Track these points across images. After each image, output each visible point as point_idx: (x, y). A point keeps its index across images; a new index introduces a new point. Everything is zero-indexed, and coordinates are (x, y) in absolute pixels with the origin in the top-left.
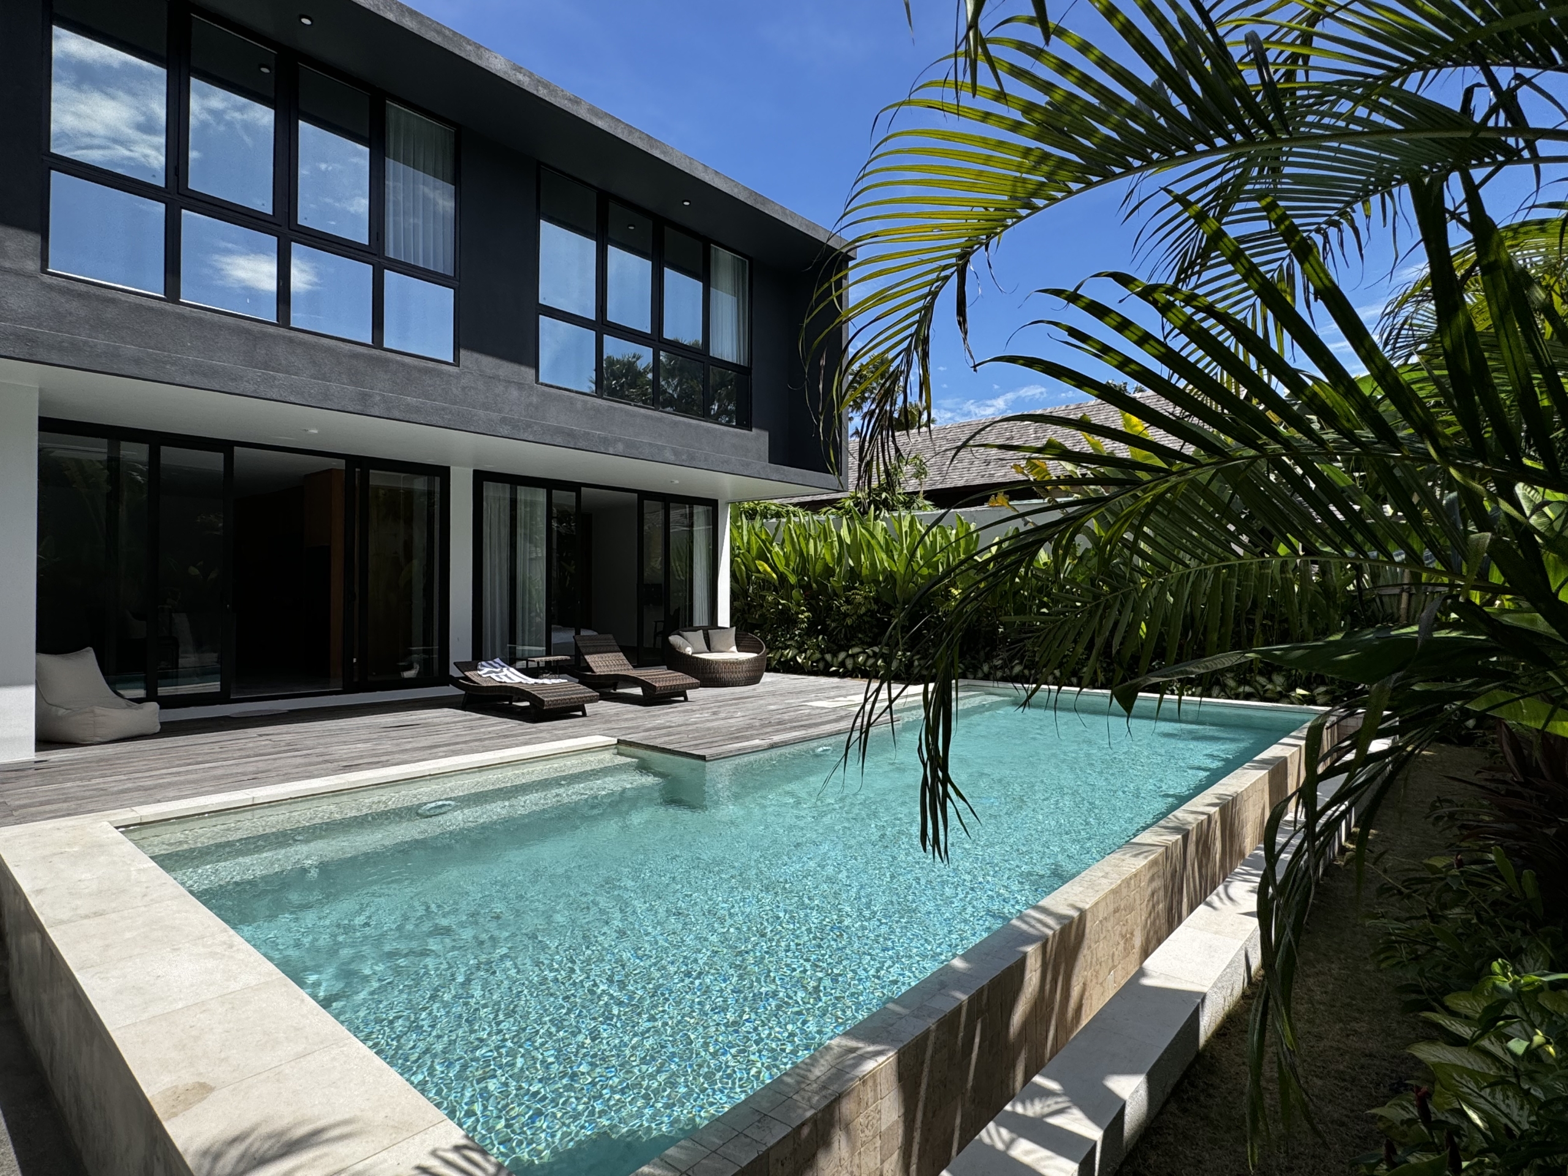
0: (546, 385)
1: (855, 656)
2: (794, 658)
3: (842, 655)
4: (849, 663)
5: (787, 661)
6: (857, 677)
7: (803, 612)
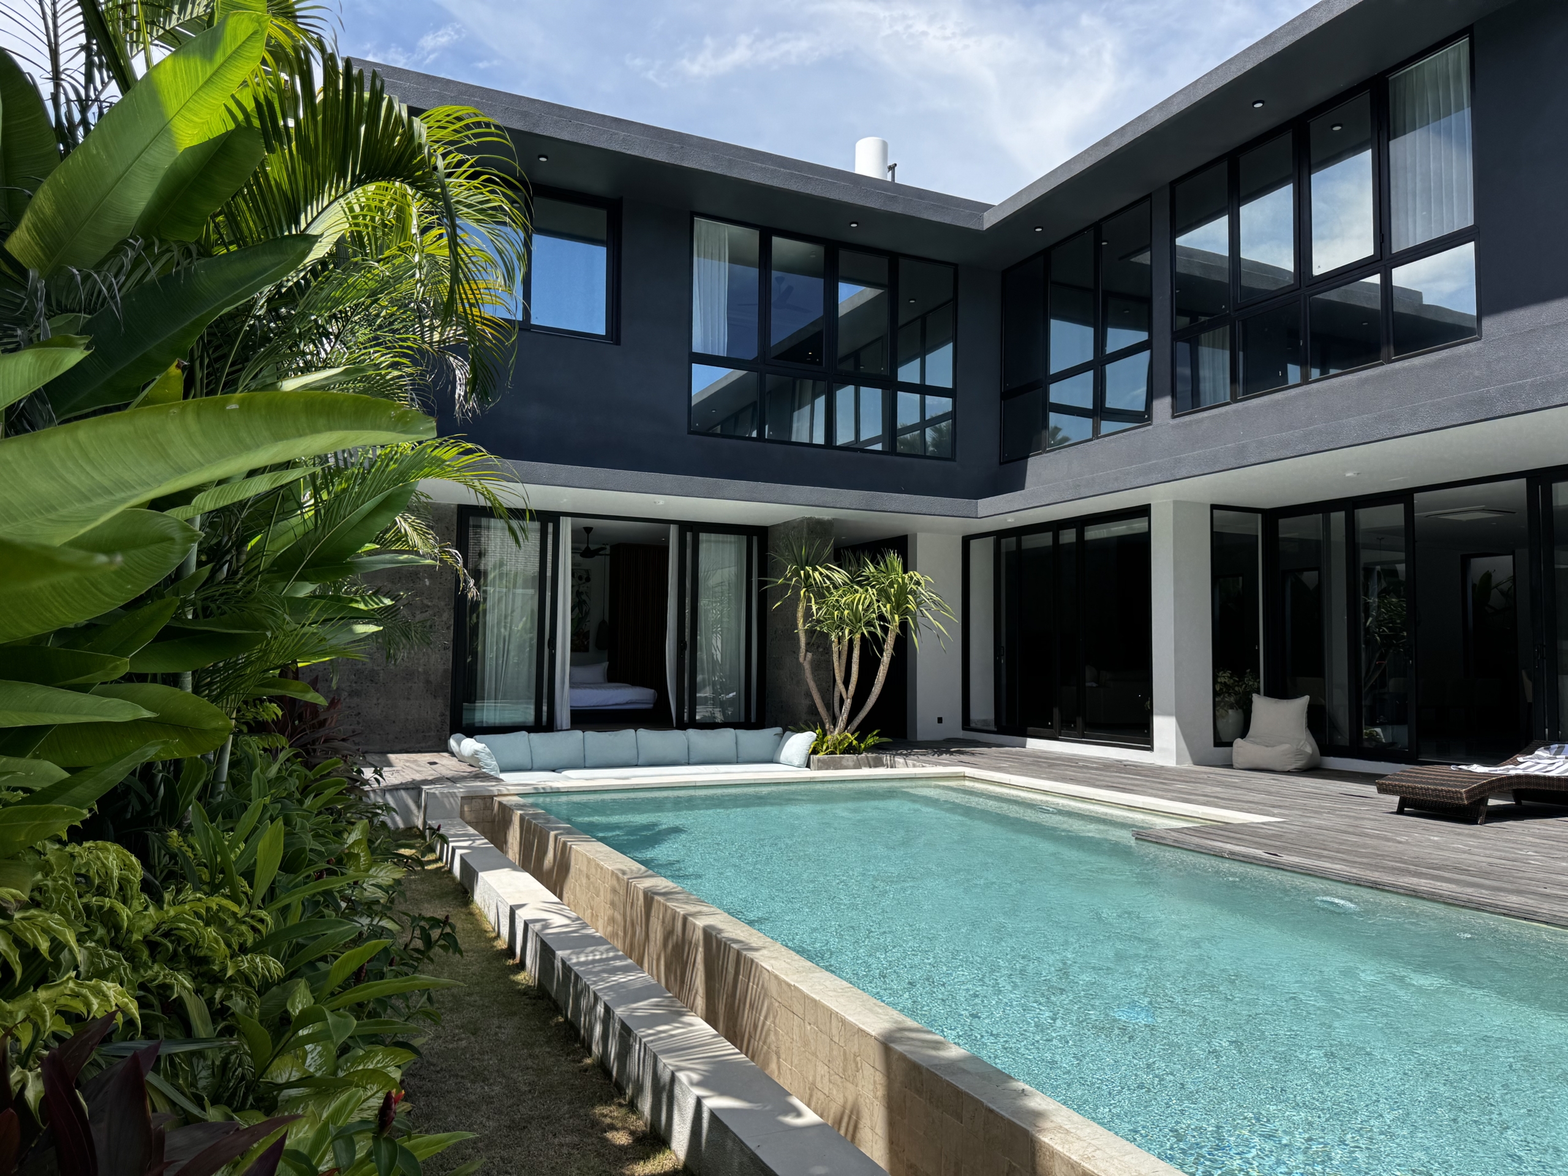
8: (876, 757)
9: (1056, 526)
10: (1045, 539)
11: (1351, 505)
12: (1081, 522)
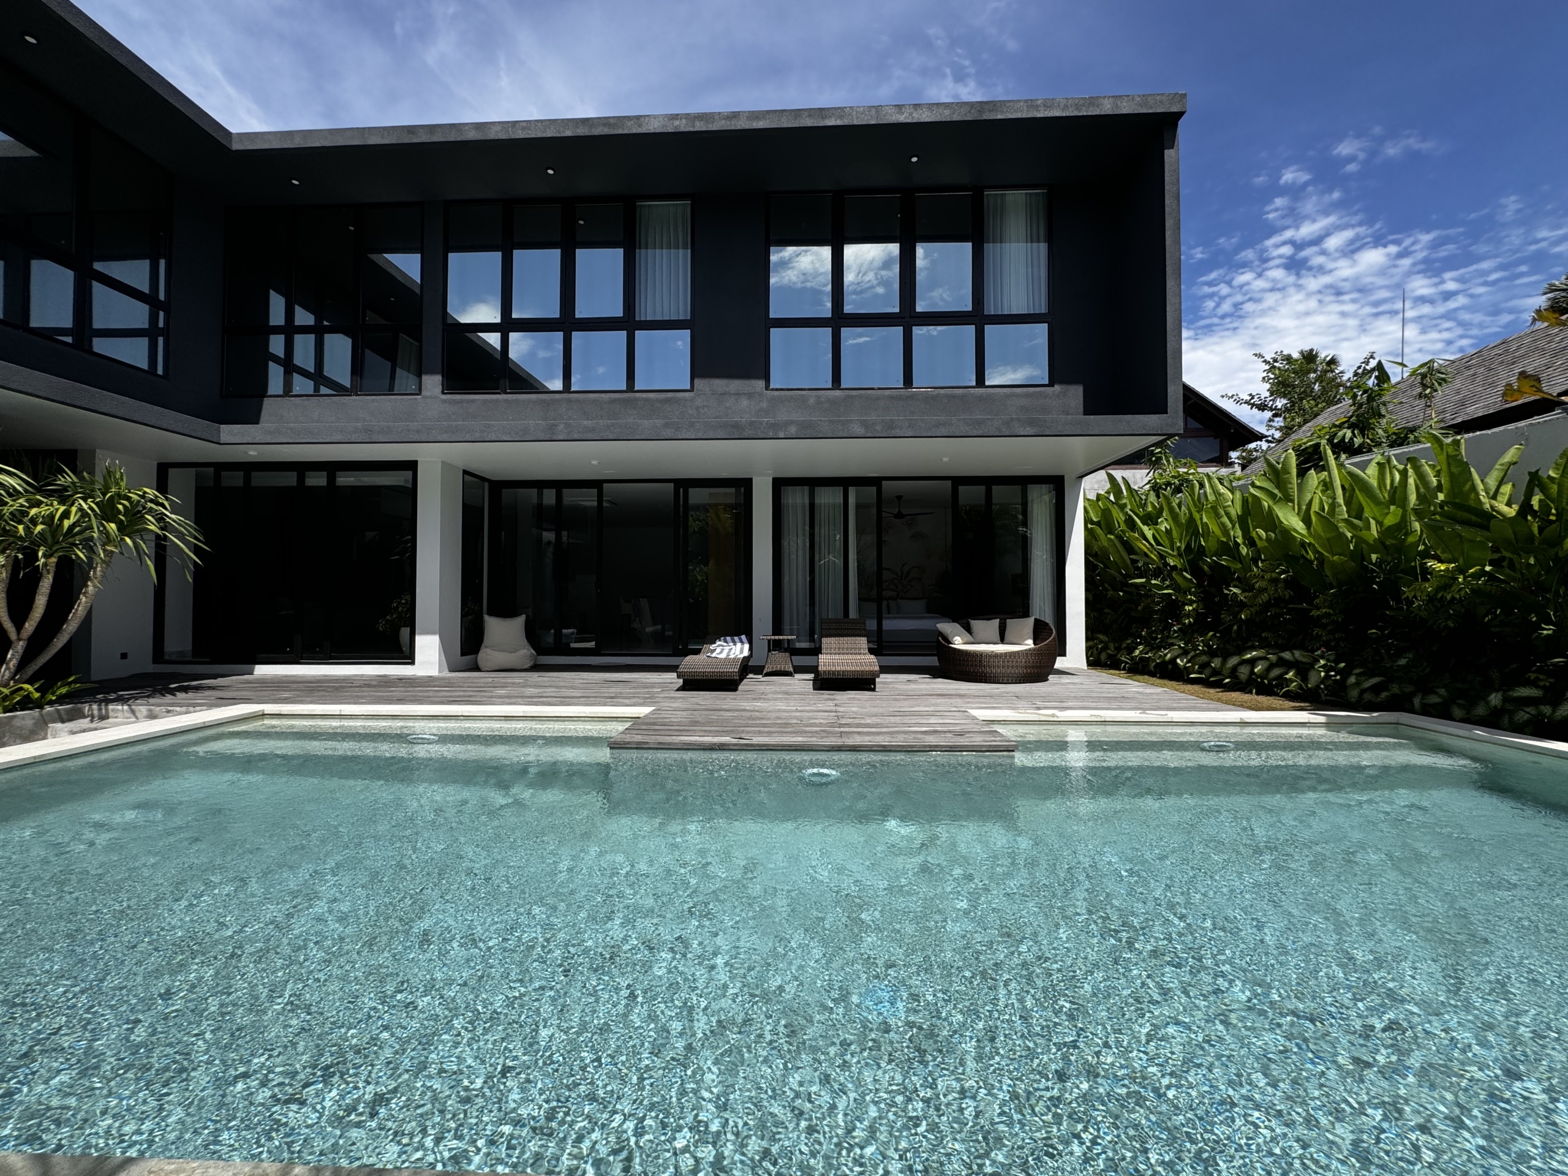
0: (777, 390)
1: (1253, 662)
2: (1173, 660)
3: (1233, 661)
4: (1244, 672)
5: (1164, 663)
6: (1250, 692)
7: (1191, 603)
8: (71, 709)
9: (302, 468)
10: (290, 479)
11: (559, 485)
12: (333, 468)
